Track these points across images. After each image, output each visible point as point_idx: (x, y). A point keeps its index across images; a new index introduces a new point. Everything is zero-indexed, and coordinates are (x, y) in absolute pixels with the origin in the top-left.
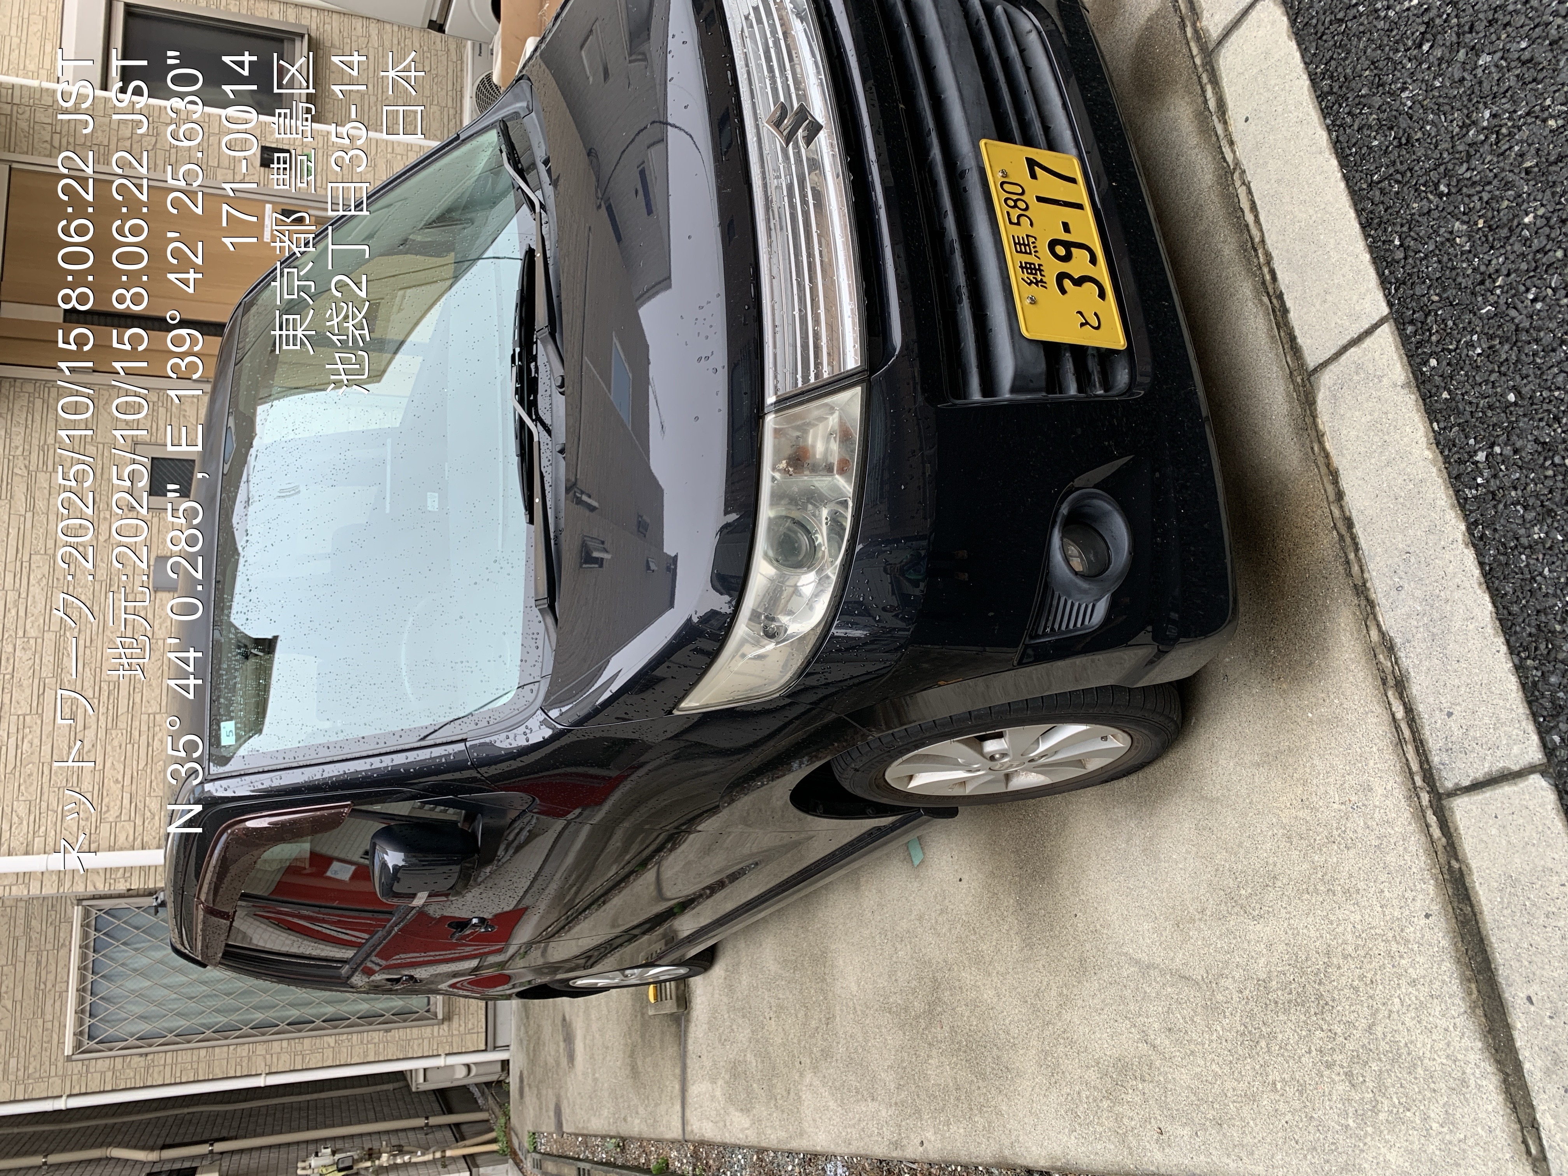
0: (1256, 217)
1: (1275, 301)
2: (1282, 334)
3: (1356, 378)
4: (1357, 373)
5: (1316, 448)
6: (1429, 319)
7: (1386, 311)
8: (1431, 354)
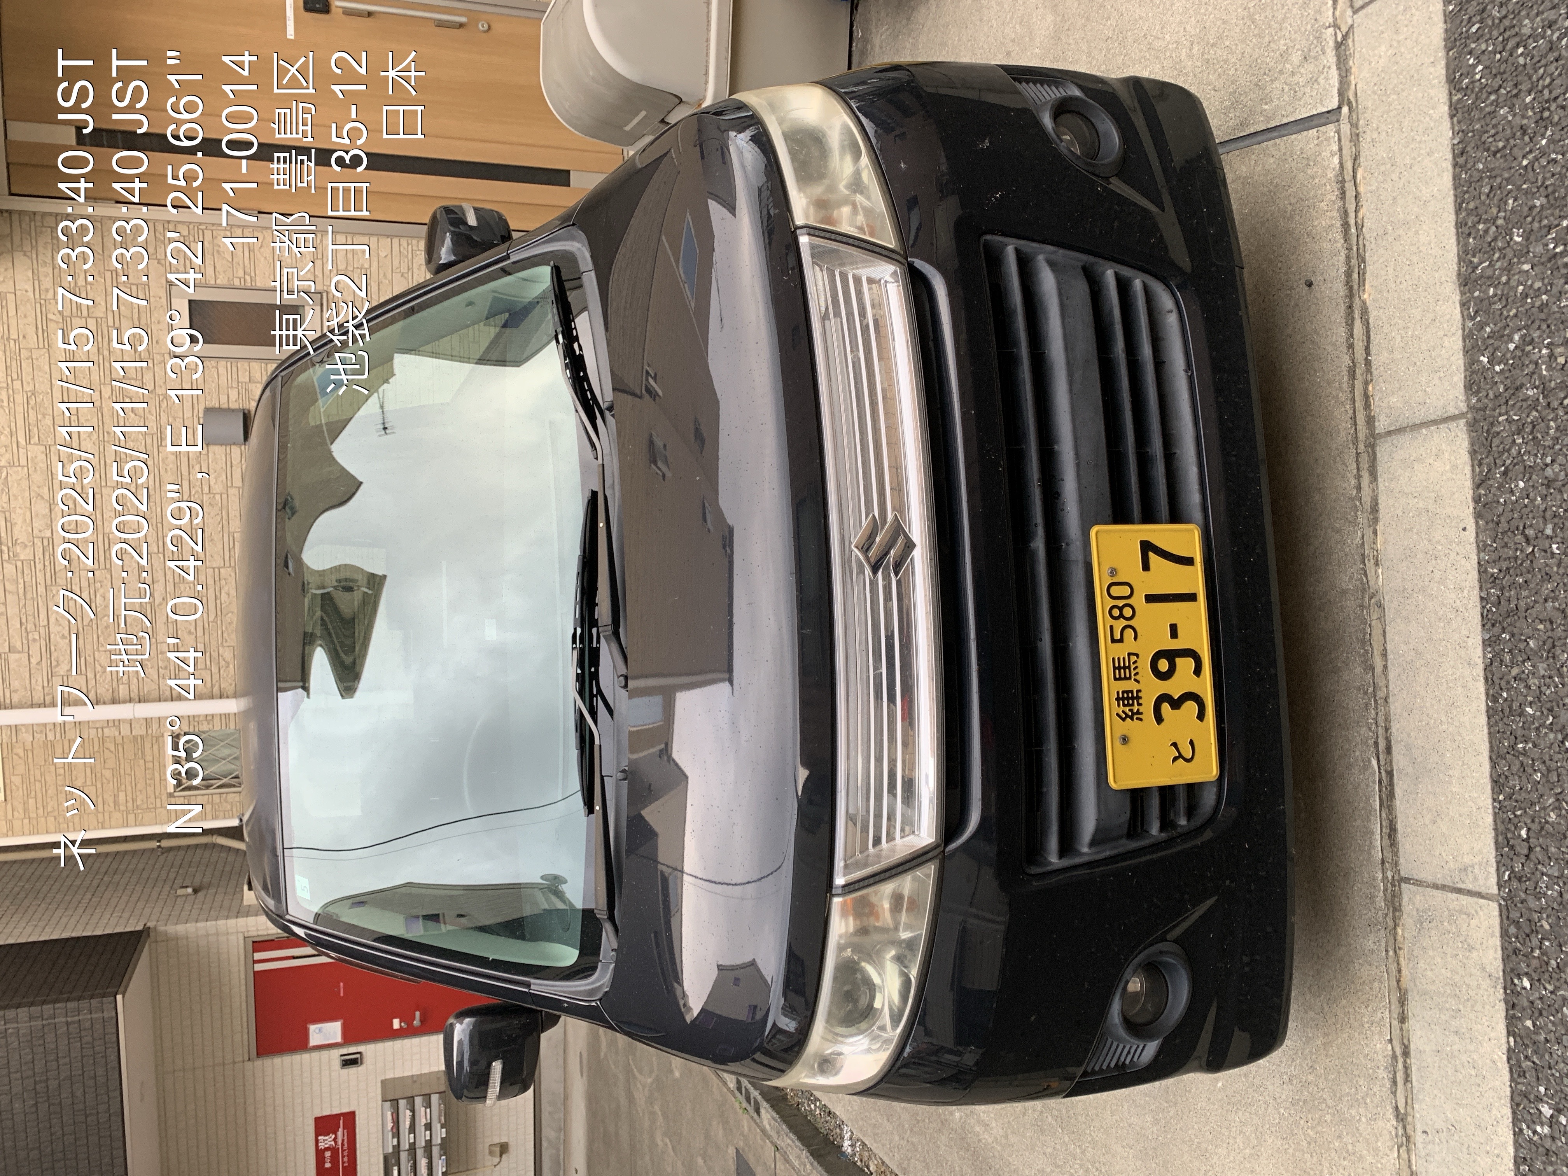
0: (1385, 667)
1: (1383, 774)
2: (1384, 815)
3: (1446, 924)
4: (1450, 924)
5: (1391, 953)
6: (1535, 941)
7: (1495, 890)
8: (1527, 974)
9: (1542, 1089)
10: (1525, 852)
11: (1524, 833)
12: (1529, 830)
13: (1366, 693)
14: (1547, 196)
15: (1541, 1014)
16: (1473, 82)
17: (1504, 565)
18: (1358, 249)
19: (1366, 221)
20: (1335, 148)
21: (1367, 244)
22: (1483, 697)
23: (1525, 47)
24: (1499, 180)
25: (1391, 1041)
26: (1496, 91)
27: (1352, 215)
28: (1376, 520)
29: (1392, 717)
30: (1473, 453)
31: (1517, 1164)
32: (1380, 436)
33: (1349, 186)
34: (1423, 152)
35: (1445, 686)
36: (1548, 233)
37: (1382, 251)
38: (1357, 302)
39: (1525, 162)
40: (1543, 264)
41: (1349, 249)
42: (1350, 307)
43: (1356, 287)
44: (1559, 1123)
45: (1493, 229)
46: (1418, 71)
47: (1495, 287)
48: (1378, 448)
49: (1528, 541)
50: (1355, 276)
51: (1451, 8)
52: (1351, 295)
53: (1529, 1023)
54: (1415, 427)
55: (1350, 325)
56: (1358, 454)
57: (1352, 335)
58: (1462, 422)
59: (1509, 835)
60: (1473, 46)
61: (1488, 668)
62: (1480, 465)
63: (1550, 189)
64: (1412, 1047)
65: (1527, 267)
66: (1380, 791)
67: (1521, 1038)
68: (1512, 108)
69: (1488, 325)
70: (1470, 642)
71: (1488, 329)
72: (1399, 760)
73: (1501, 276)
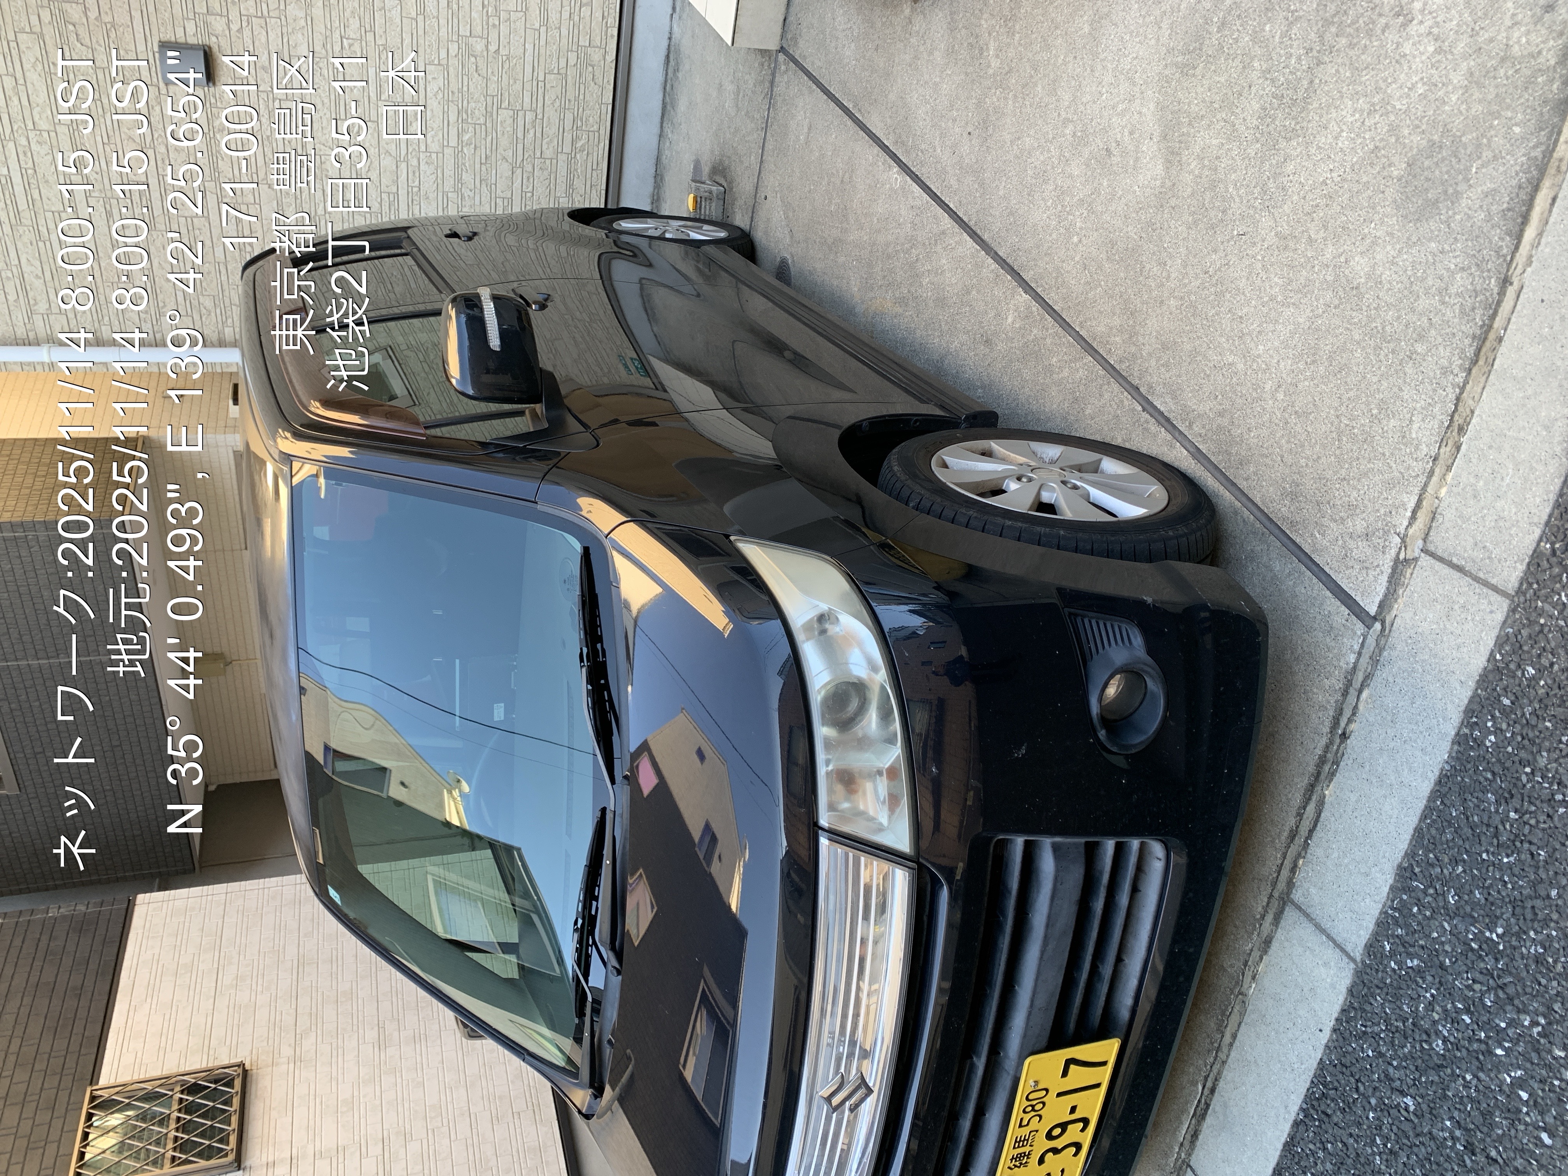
1: (1203, 1100)
2: (1193, 1121)
13: (1212, 1043)
14: (1486, 900)
17: (1336, 1084)
18: (1338, 750)
19: (1352, 738)
20: (1356, 647)
21: (1346, 756)
22: (1286, 1136)
24: (1461, 841)
27: (1345, 717)
28: (1265, 952)
29: (1223, 1077)
30: (1350, 992)
32: (1293, 903)
35: (1264, 1101)
38: (1319, 789)
40: (1459, 939)
41: (1331, 742)
42: (1312, 787)
43: (1322, 777)
45: (1439, 869)
47: (1420, 910)
48: (1287, 909)
49: (1357, 1089)
50: (1326, 768)
52: (1316, 779)
54: (1320, 929)
55: (1307, 800)
56: (1271, 896)
57: (1304, 810)
60: (1497, 714)
61: (1296, 1124)
65: (1447, 926)
66: (1197, 1106)
68: (1498, 803)
69: (1401, 928)
70: (1293, 1097)
71: (1400, 931)
72: (1216, 1105)
73: (1427, 908)
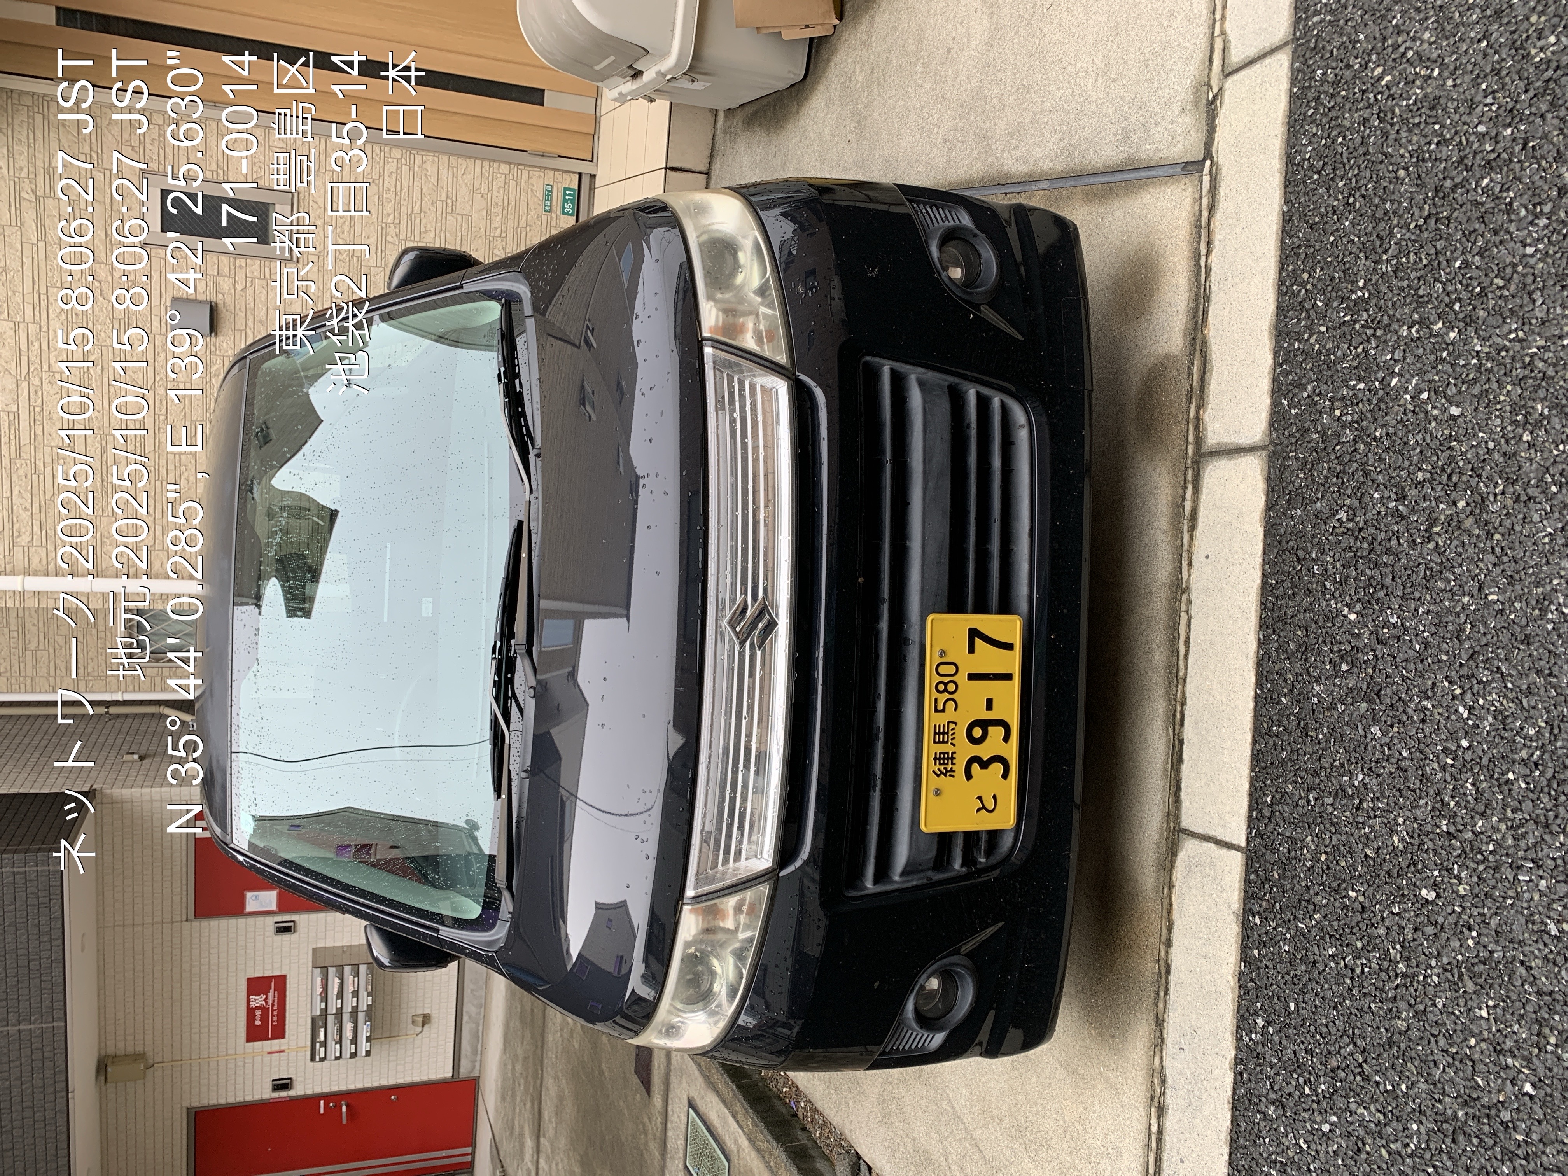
1: (1176, 741)
2: (1173, 775)
3: (1208, 870)
4: (1210, 868)
5: (1166, 891)
6: (1267, 886)
7: (1243, 844)
8: (1259, 913)
9: (1259, 1005)
10: (1268, 815)
11: (1269, 800)
12: (1273, 797)
14: (1344, 271)
15: (1265, 946)
16: (1304, 160)
17: (1280, 578)
18: (1205, 289)
19: (1213, 265)
20: (1197, 196)
21: (1212, 286)
22: (1253, 686)
23: (1344, 139)
24: (1312, 250)
25: (1159, 961)
26: (1319, 173)
27: (1203, 259)
28: (1194, 527)
29: (1188, 695)
30: (1268, 480)
31: (1236, 1064)
32: (1205, 454)
33: (1204, 232)
34: (1261, 213)
35: (1228, 673)
36: (1342, 302)
37: (1222, 294)
38: (1200, 335)
39: (1332, 239)
40: (1335, 329)
41: (1198, 287)
42: (1194, 339)
43: (1200, 322)
44: (1268, 1031)
45: (1303, 291)
46: (1265, 141)
47: (1300, 342)
48: (1202, 465)
49: (1299, 560)
50: (1201, 312)
51: (1295, 90)
52: (1195, 329)
53: (1256, 952)
54: (1231, 452)
55: (1193, 355)
56: (1186, 468)
57: (1193, 364)
58: (1264, 453)
59: (1260, 801)
60: (1307, 127)
61: (1259, 662)
62: (1273, 491)
63: (1347, 265)
64: (1173, 967)
65: (1323, 329)
67: (1250, 964)
68: (1328, 190)
69: (1290, 372)
70: (1249, 639)
71: (1290, 377)
72: (1188, 732)
73: (1305, 332)
